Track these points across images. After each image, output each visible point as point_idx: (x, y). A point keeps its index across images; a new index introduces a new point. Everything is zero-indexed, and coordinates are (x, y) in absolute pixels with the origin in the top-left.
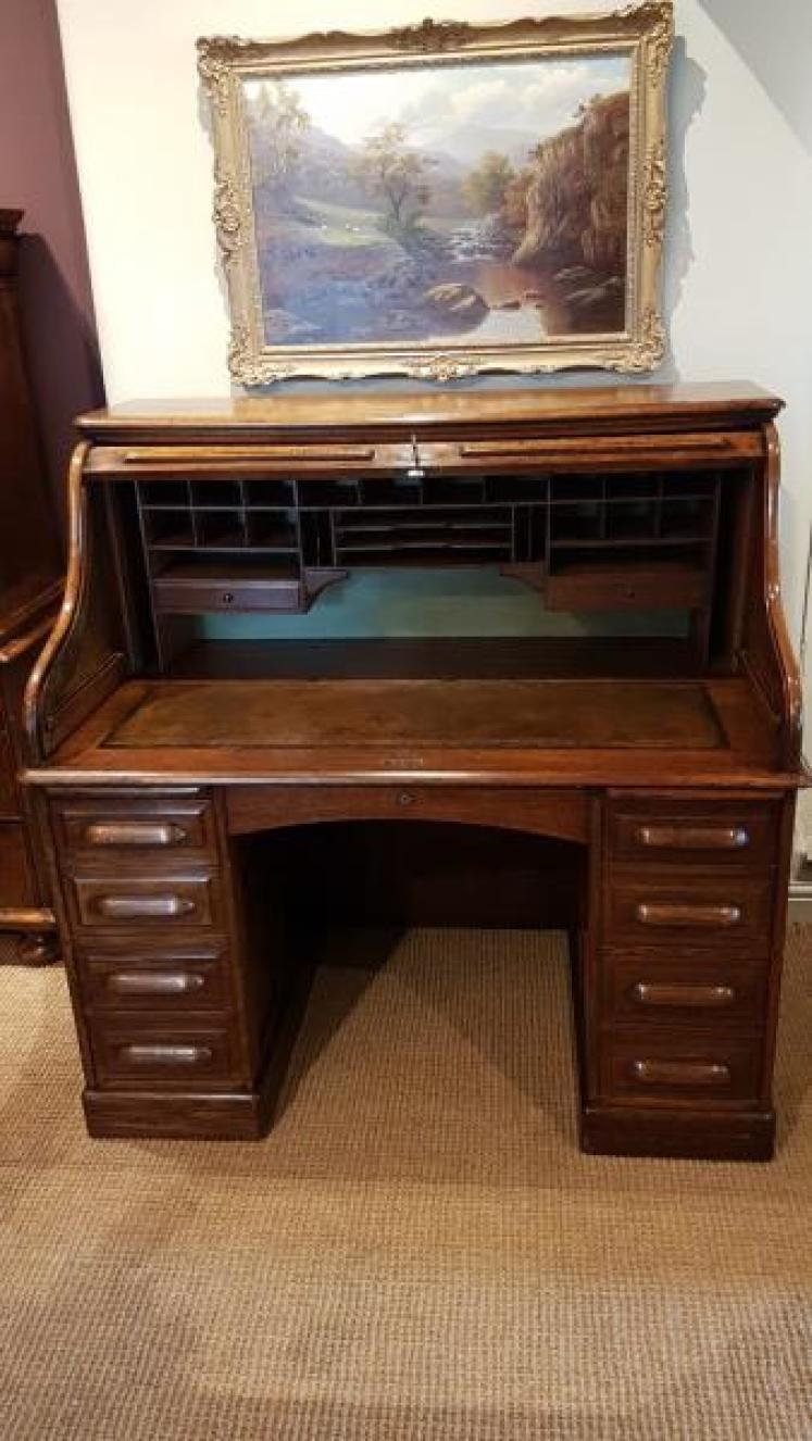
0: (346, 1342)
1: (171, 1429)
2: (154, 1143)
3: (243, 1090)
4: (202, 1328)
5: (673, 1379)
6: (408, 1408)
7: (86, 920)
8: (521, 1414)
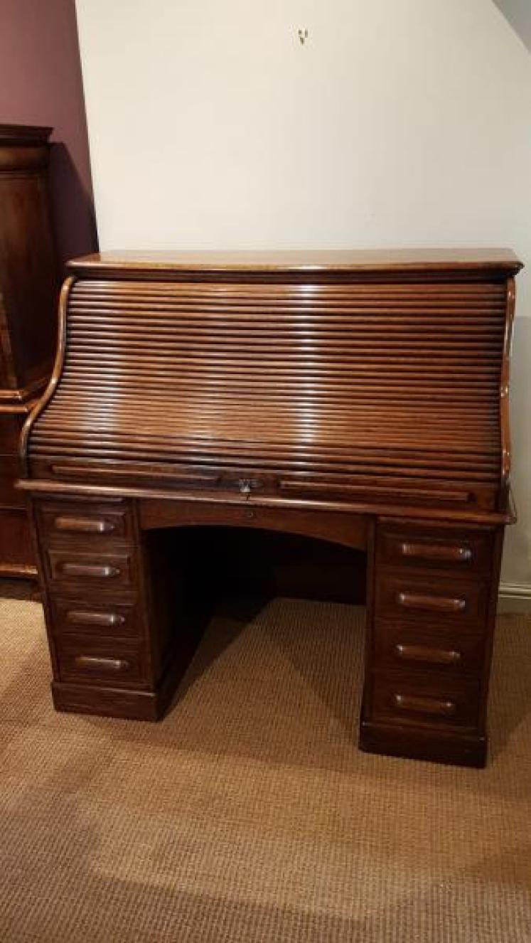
0: (188, 853)
1: (73, 894)
2: (93, 718)
3: (147, 690)
4: (102, 834)
5: (391, 900)
6: (220, 899)
7: (55, 576)
8: (290, 912)
